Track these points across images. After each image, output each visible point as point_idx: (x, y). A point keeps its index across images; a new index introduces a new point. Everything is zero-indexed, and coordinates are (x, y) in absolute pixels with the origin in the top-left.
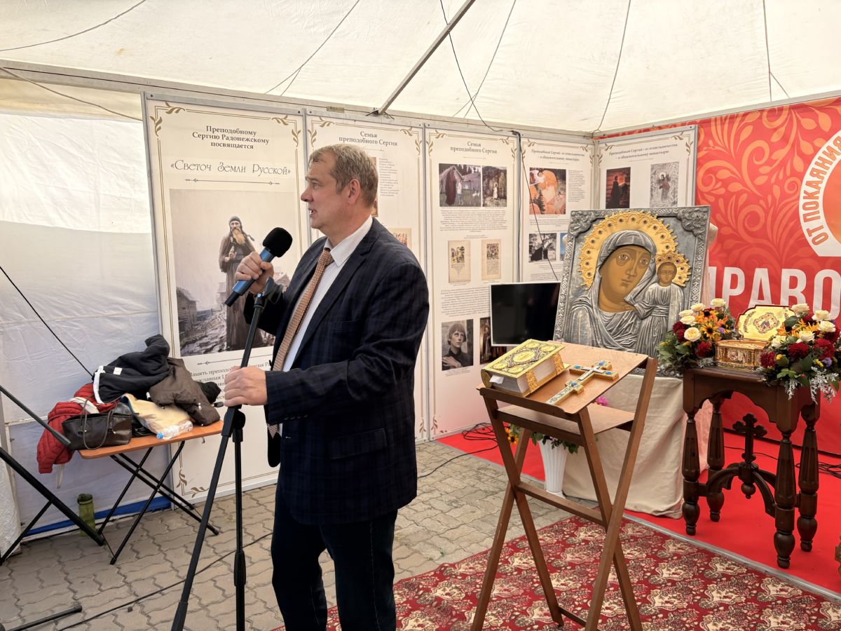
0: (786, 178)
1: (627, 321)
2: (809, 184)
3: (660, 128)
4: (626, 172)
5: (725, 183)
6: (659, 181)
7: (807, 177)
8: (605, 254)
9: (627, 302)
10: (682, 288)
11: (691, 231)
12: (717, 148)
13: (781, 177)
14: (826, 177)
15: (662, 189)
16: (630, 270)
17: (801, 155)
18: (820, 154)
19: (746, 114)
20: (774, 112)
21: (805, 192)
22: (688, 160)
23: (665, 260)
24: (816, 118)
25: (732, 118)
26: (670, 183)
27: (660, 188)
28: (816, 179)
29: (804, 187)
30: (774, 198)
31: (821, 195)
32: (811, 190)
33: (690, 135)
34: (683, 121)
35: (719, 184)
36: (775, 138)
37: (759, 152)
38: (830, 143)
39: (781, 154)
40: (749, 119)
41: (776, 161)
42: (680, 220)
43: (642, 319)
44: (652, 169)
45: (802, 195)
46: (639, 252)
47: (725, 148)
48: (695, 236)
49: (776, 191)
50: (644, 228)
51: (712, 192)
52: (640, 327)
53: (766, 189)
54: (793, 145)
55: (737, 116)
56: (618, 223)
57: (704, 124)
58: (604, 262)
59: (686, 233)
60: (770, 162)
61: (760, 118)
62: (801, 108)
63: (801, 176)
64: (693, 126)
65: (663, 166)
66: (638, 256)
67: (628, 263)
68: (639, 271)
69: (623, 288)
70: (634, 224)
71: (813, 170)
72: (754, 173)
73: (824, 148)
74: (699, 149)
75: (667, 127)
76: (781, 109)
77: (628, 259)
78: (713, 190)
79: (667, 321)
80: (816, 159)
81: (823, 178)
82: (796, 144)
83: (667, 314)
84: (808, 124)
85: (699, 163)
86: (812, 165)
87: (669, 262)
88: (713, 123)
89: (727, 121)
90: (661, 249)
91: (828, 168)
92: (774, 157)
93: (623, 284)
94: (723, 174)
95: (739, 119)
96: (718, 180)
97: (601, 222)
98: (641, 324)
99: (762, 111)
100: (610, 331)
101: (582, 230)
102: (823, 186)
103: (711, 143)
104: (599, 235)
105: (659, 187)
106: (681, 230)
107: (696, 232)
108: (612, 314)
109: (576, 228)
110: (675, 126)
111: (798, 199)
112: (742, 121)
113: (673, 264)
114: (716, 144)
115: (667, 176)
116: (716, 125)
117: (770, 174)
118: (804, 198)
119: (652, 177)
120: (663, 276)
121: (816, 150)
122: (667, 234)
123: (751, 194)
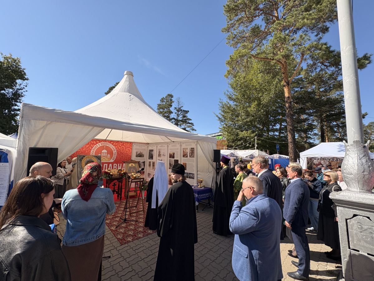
0: (88, 150)
2: (92, 151)
7: (92, 150)
14: (95, 150)
17: (91, 147)
24: (93, 141)
30: (86, 153)
31: (94, 153)
32: (93, 152)
41: (87, 147)
86: (93, 148)
101: (81, 159)
102: (94, 152)
117: (85, 149)
121: (93, 146)
122: (96, 159)
123: (82, 152)
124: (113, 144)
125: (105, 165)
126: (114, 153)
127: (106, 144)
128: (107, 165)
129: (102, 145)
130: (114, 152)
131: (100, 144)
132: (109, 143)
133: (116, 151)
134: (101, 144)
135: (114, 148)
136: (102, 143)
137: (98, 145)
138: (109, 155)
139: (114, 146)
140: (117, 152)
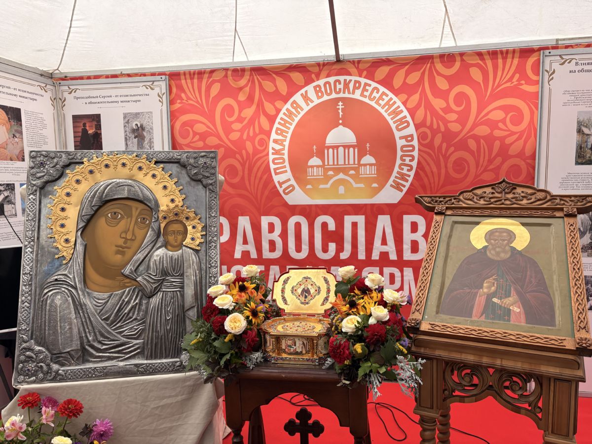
0: (255, 135)
1: (129, 302)
2: (275, 141)
3: (129, 75)
4: (96, 118)
5: (203, 136)
6: (133, 131)
7: (274, 136)
8: (88, 211)
9: (127, 277)
10: (197, 251)
11: (200, 181)
12: (190, 102)
13: (251, 134)
14: (289, 136)
15: (137, 139)
16: (126, 232)
17: (266, 115)
18: (281, 115)
19: (212, 72)
20: (238, 72)
21: (273, 149)
22: (161, 110)
23: (172, 217)
24: (273, 81)
25: (200, 73)
26: (145, 134)
27: (135, 138)
28: (280, 137)
29: (272, 145)
30: (247, 152)
31: (286, 152)
32: (278, 147)
33: (162, 86)
34: (153, 71)
35: (197, 137)
36: (242, 97)
37: (228, 109)
38: (288, 105)
39: (249, 112)
40: (216, 76)
41: (246, 118)
42: (184, 166)
43: (150, 297)
44: (125, 118)
45: (271, 151)
46: (136, 208)
47: (197, 102)
48: (205, 187)
49: (249, 145)
50: (140, 176)
51: (191, 144)
52: (147, 308)
53: (240, 143)
54: (258, 106)
55: (204, 72)
56: (103, 169)
57: (174, 76)
58: (87, 224)
59: (193, 183)
60: (240, 120)
61: (226, 76)
62: (260, 71)
63: (268, 134)
64: (163, 77)
65: (137, 115)
66: (135, 213)
67: (123, 224)
68: (139, 233)
69: (119, 256)
70: (126, 171)
71: (278, 129)
72: (228, 130)
73: (284, 110)
74: (172, 102)
75: (136, 75)
76: (243, 70)
77: (122, 217)
78: (191, 142)
79: (183, 296)
80: (278, 120)
81: (286, 137)
82: (260, 104)
83: (182, 287)
84: (268, 86)
85: (173, 116)
86: (276, 125)
87: (176, 218)
88: (182, 77)
89: (196, 76)
90: (164, 204)
91: (289, 128)
92: (243, 115)
93: (118, 252)
94: (200, 128)
95: (206, 76)
96: (195, 134)
97: (78, 168)
98: (148, 303)
99: (226, 70)
100: (106, 319)
101: (51, 178)
102: (287, 143)
103: (183, 95)
104: (76, 186)
105: (133, 136)
106: (188, 179)
107: (205, 181)
108: (106, 295)
109: (39, 175)
110: (144, 75)
111: (268, 154)
112: (209, 77)
113: (181, 222)
114: (188, 98)
115: (142, 126)
116: (186, 79)
117: (241, 131)
118: (273, 154)
119: (125, 126)
120: (171, 238)
121: (278, 111)
122: (171, 184)
123: (228, 149)
124: (387, 82)
125: (348, 220)
126: (400, 143)
127: (346, 85)
128: (361, 220)
129: (326, 98)
130: (397, 134)
131: (312, 94)
132: (363, 81)
133: (411, 130)
134: (317, 89)
135: (396, 113)
136: (321, 82)
137: (297, 97)
138: (369, 159)
139: (396, 93)
140: (422, 137)
